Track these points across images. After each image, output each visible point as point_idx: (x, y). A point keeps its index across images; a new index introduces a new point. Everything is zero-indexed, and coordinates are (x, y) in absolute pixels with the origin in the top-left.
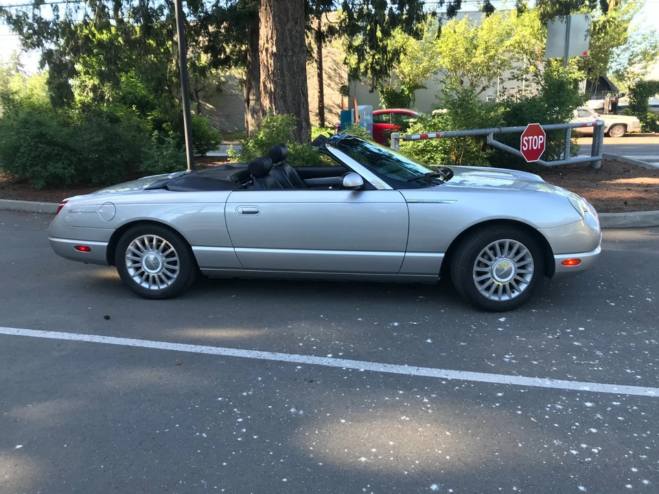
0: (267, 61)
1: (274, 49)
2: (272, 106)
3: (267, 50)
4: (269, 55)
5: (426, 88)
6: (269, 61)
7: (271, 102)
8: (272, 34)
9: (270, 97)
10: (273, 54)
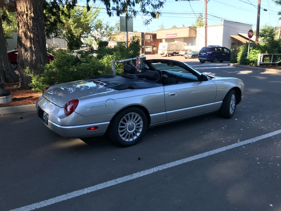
0: (27, 21)
1: (32, 15)
2: (32, 46)
3: (27, 15)
4: (28, 18)
5: (12, 38)
6: (29, 21)
7: (31, 43)
8: (30, 7)
9: (31, 41)
10: (31, 18)
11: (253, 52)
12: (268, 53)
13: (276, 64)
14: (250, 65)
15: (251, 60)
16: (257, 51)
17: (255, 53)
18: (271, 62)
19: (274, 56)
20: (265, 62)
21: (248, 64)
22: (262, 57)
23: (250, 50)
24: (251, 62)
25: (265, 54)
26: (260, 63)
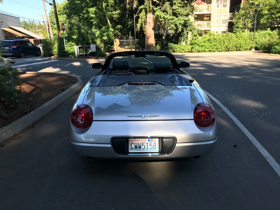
11: (69, 45)
12: (81, 45)
13: (88, 54)
14: (70, 57)
15: (70, 52)
16: (73, 44)
17: (71, 45)
18: (85, 53)
19: (85, 47)
20: (81, 54)
21: (68, 56)
22: (78, 49)
23: (66, 42)
24: (70, 54)
25: (79, 46)
26: (78, 54)
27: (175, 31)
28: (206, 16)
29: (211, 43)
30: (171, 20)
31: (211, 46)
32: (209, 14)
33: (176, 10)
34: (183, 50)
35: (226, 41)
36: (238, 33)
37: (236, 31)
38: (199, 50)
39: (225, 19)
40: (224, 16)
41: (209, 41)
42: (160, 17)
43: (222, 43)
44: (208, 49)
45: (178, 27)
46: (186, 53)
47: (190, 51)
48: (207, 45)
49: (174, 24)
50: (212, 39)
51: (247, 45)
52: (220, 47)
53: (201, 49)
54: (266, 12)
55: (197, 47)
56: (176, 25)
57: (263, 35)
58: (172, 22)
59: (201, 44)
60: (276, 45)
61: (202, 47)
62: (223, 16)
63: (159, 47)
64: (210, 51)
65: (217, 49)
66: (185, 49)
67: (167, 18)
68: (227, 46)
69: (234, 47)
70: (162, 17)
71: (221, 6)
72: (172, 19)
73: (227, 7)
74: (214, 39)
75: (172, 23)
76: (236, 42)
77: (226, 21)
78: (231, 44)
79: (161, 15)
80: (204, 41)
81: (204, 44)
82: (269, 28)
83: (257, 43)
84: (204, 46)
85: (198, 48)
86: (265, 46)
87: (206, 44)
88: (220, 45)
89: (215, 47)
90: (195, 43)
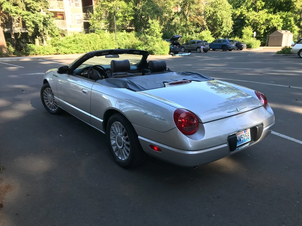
27: (33, 29)
28: (60, 15)
29: (77, 43)
30: (26, 16)
31: (78, 47)
32: (63, 12)
33: (30, 4)
34: (48, 51)
35: (92, 42)
36: (101, 34)
37: (97, 31)
38: (65, 52)
39: (80, 19)
40: (78, 15)
41: (74, 42)
42: (11, 11)
43: (89, 44)
44: (76, 51)
45: (38, 25)
46: (51, 55)
47: (56, 52)
48: (74, 46)
49: (31, 21)
50: (78, 40)
51: (112, 46)
52: (87, 48)
53: (67, 50)
54: (120, 15)
55: (63, 49)
56: (33, 22)
57: (123, 36)
58: (28, 18)
59: (67, 45)
60: (139, 46)
61: (68, 48)
62: (76, 15)
63: (12, 48)
64: (77, 53)
65: (84, 50)
66: (49, 51)
67: (21, 13)
68: (93, 47)
69: (100, 48)
70: (14, 12)
71: (73, 4)
72: (28, 15)
73: (79, 6)
74: (79, 39)
75: (28, 20)
76: (102, 43)
77: (81, 21)
78: (98, 45)
79: (12, 8)
80: (69, 41)
81: (70, 45)
82: (125, 30)
83: (119, 44)
84: (69, 47)
85: (65, 49)
86: (129, 47)
87: (72, 45)
88: (87, 46)
89: (82, 48)
90: (60, 44)
